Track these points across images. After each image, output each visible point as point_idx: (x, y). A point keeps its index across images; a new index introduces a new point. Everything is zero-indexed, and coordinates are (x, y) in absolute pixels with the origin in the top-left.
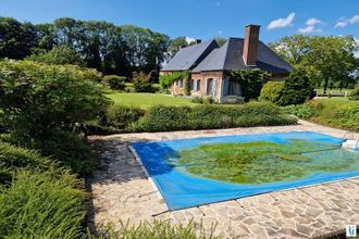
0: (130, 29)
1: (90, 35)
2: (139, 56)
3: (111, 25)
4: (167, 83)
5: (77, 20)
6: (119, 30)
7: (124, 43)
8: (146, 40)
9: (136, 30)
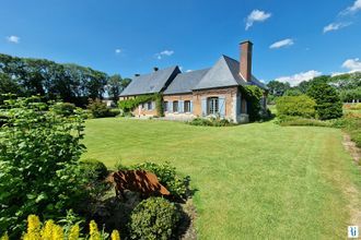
0: (73, 67)
1: (30, 70)
2: (83, 88)
3: (52, 63)
4: (129, 106)
5: (14, 57)
6: (62, 67)
7: (68, 78)
8: (88, 76)
9: (78, 68)
